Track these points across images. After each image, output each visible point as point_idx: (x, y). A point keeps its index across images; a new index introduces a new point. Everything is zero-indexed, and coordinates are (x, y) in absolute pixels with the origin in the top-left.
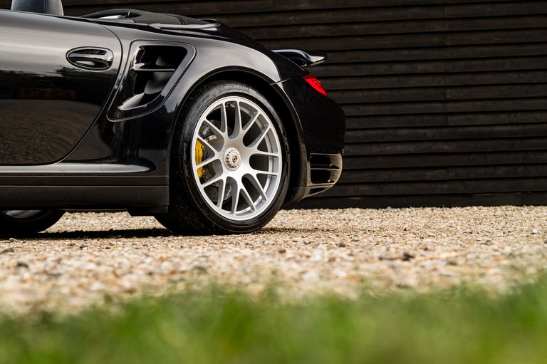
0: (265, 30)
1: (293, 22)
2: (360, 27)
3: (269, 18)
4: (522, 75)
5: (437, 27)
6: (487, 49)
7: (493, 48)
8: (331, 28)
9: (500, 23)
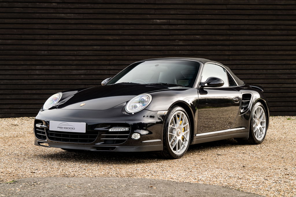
0: (167, 51)
1: (177, 49)
2: (200, 52)
3: (168, 47)
4: (255, 71)
5: (227, 53)
6: (244, 61)
7: (246, 61)
8: (190, 52)
9: (248, 53)
